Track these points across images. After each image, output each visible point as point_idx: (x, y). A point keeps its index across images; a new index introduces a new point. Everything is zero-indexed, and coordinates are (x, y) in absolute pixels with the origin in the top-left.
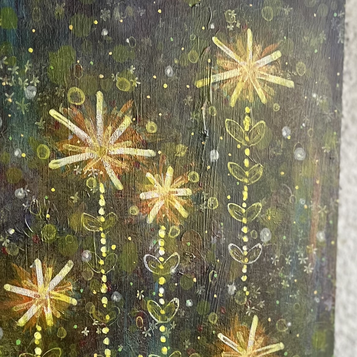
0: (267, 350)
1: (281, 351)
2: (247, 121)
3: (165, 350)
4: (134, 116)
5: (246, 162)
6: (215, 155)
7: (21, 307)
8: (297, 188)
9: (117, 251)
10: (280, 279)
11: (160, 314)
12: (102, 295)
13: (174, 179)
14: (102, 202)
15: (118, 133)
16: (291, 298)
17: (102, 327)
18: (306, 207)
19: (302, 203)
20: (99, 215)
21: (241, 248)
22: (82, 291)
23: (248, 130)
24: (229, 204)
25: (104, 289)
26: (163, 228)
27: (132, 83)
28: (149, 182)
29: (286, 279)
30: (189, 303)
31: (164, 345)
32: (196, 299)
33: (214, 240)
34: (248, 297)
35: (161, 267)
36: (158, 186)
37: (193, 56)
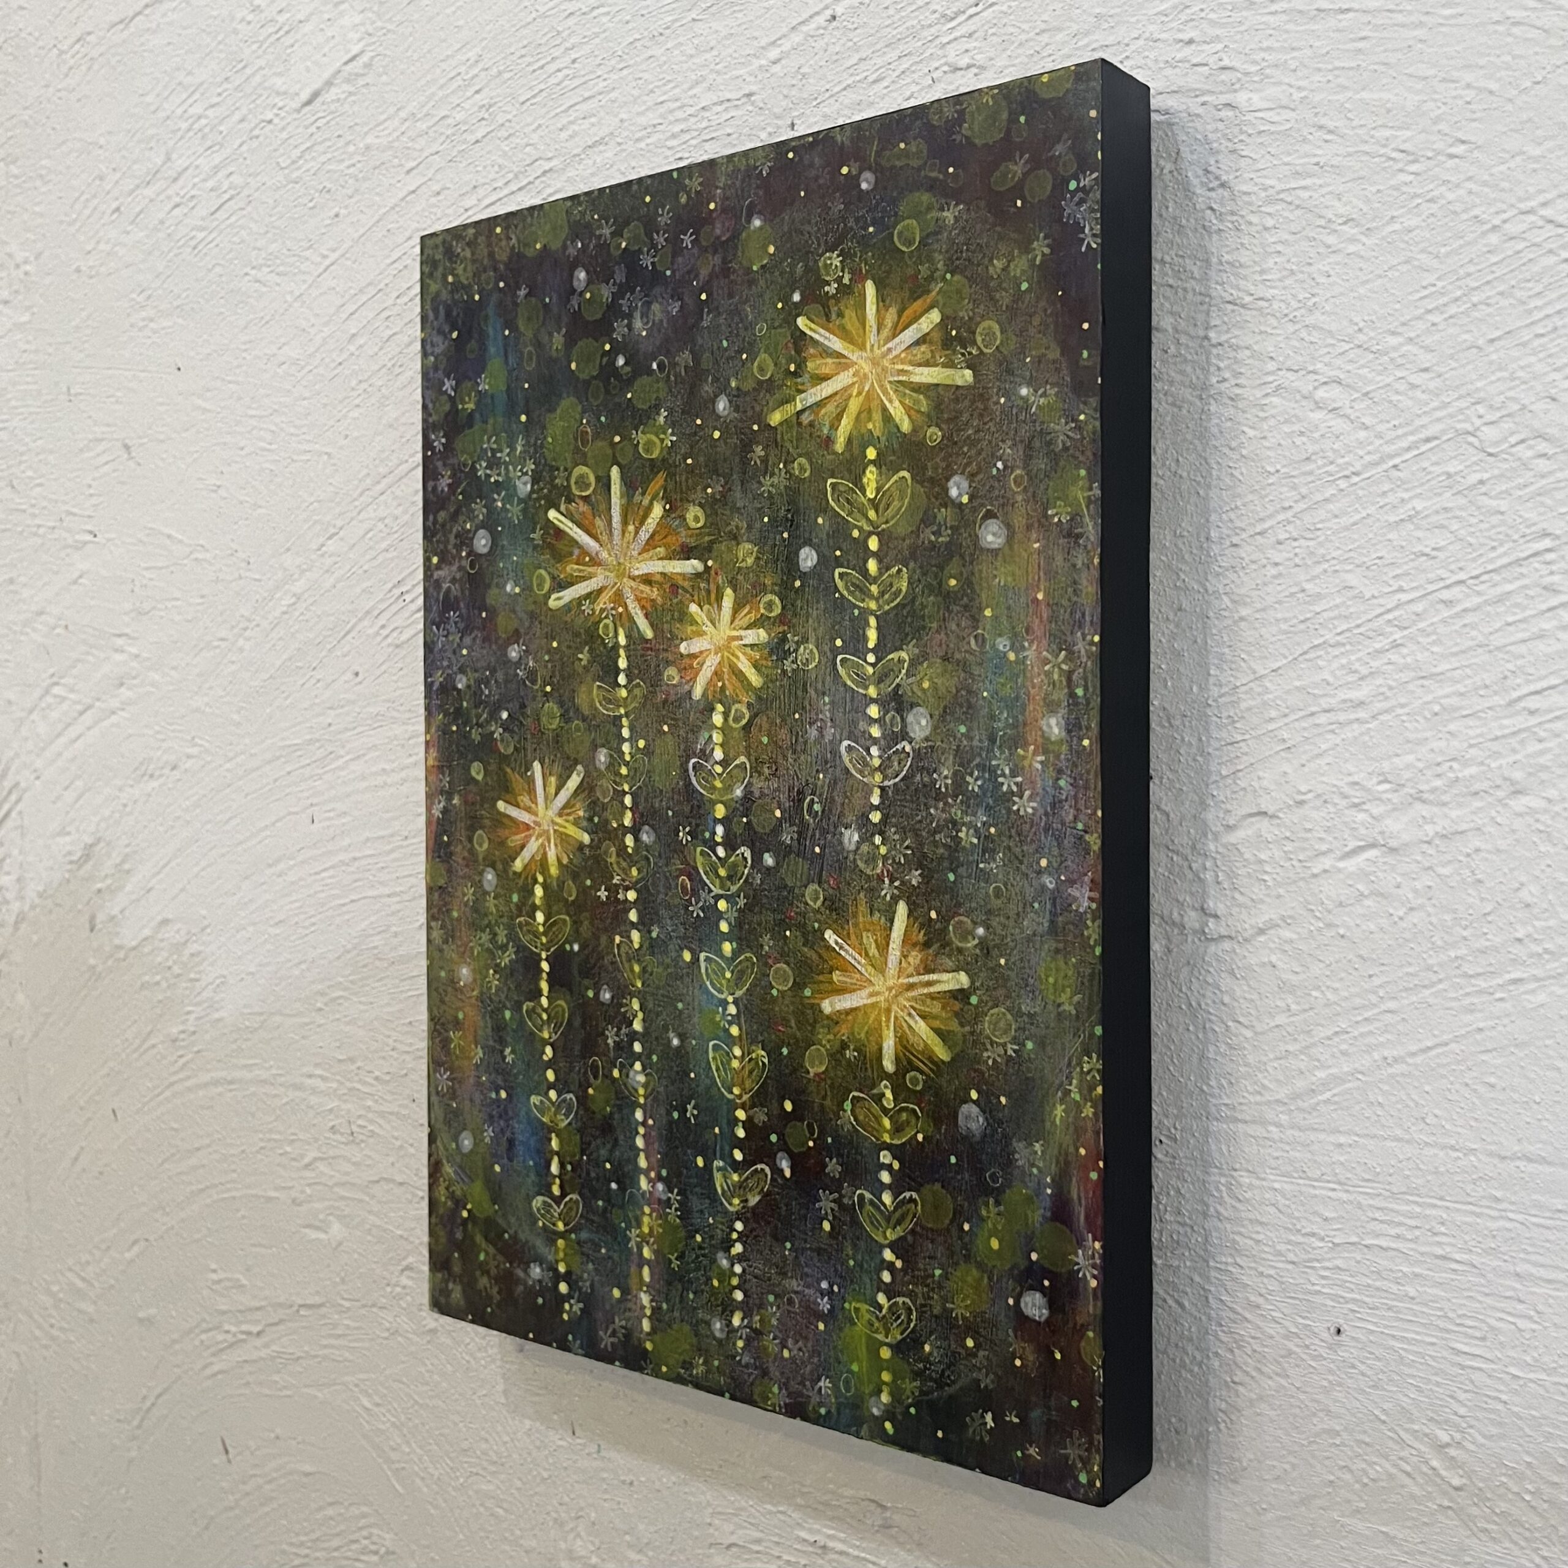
0: (929, 984)
1: (961, 990)
2: (871, 476)
3: (727, 948)
4: (667, 499)
5: (872, 566)
6: (808, 558)
7: (516, 840)
8: (988, 613)
9: (647, 751)
10: (955, 825)
11: (718, 876)
12: (626, 830)
13: (736, 611)
14: (623, 662)
15: (644, 535)
16: (982, 870)
17: (627, 889)
18: (1012, 656)
19: (1001, 648)
20: (619, 686)
21: (868, 751)
22: (596, 820)
23: (872, 496)
24: (839, 657)
25: (627, 821)
26: (720, 708)
27: (662, 441)
28: (694, 622)
29: (970, 825)
30: (769, 860)
31: (727, 937)
32: (783, 853)
33: (813, 733)
34: (885, 858)
35: (718, 784)
36: (708, 628)
37: (763, 366)
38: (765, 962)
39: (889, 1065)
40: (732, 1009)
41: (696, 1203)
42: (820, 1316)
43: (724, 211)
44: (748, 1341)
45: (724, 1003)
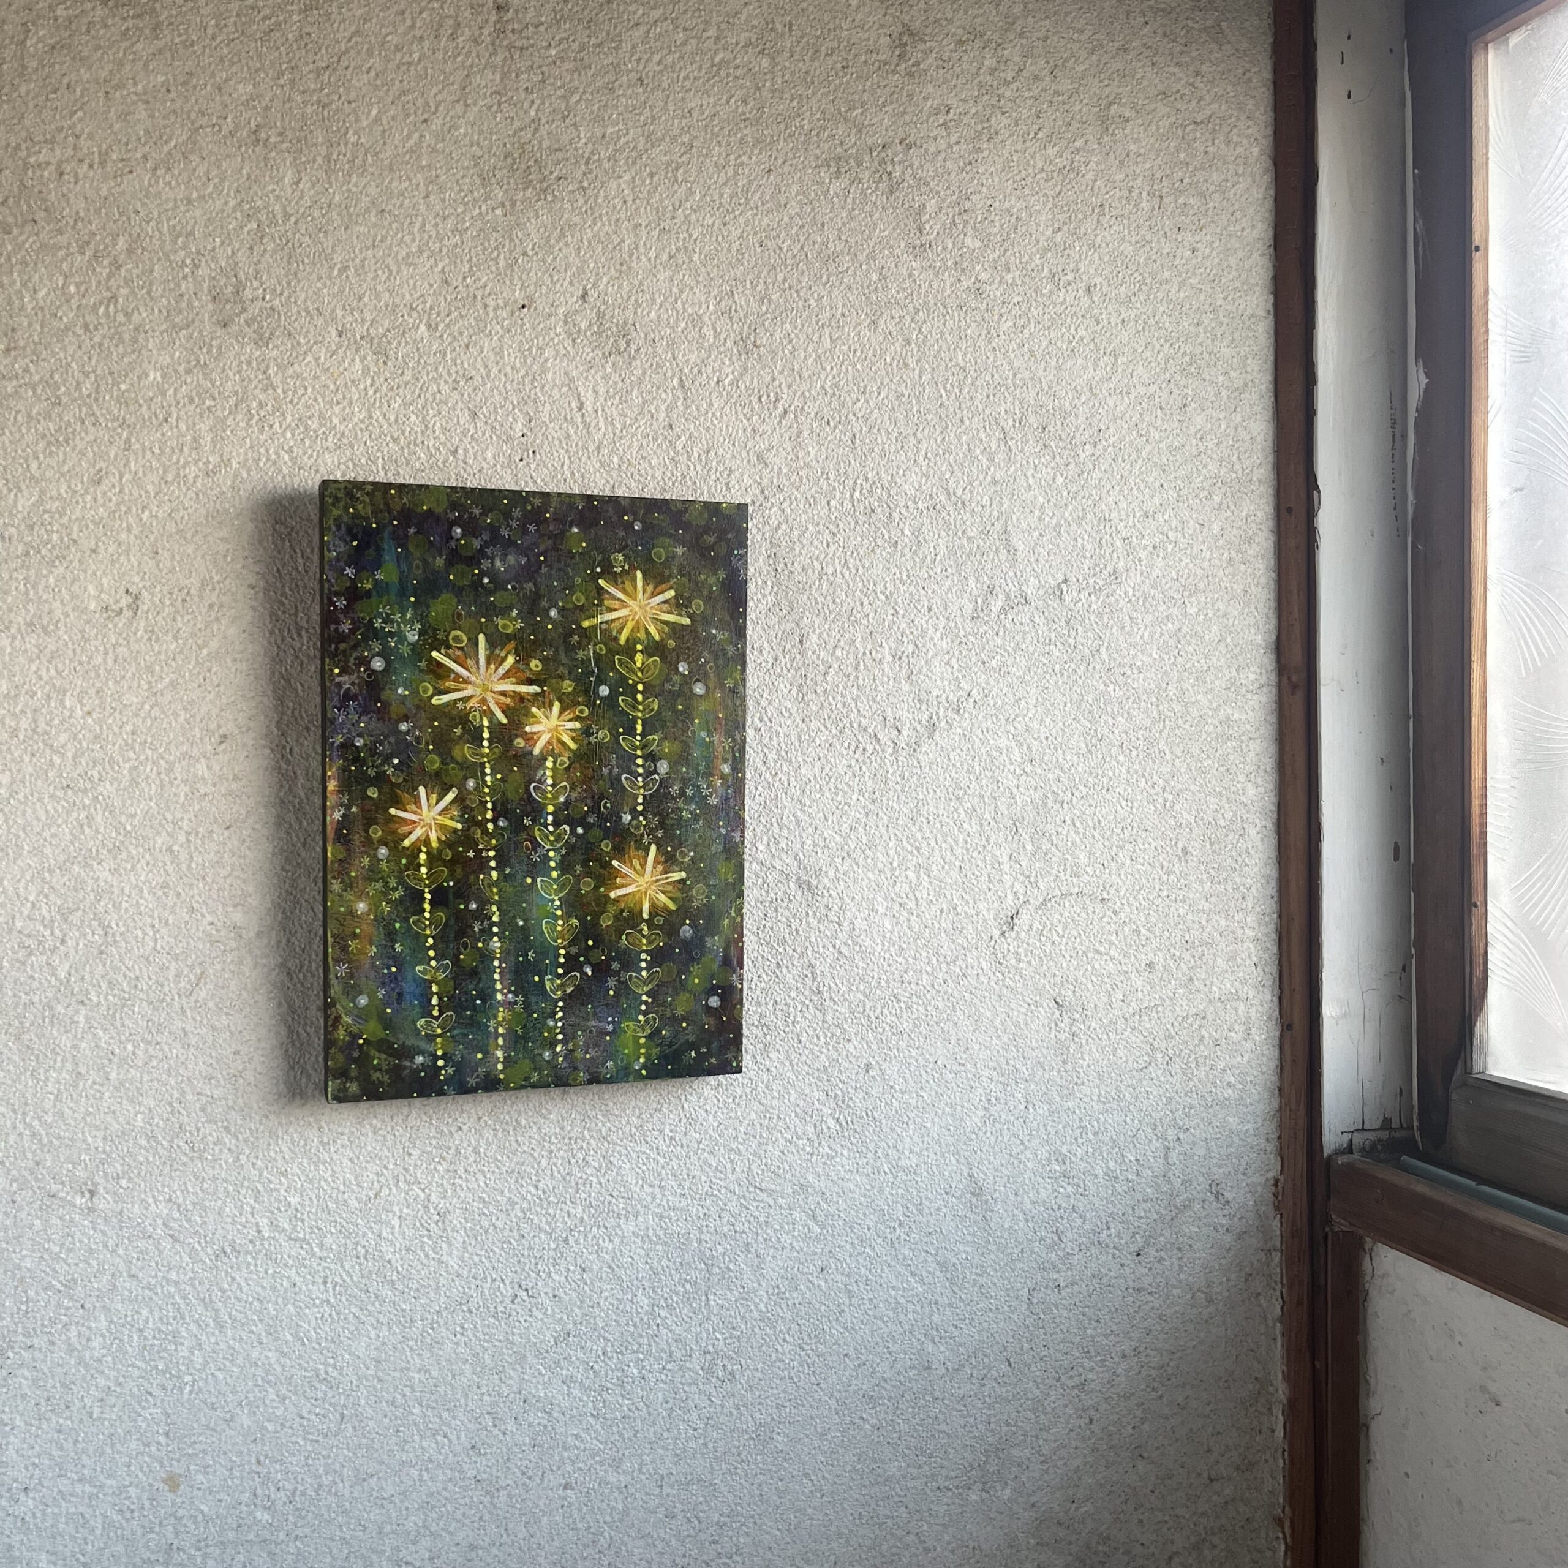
0: (667, 878)
1: (682, 879)
2: (639, 658)
3: (554, 874)
4: (517, 654)
5: (639, 697)
6: (604, 691)
7: (405, 829)
8: (697, 721)
9: (502, 780)
10: (680, 810)
11: (549, 840)
12: (488, 821)
13: (561, 713)
14: (486, 735)
15: (502, 671)
16: (692, 828)
17: (488, 850)
18: (707, 739)
19: (702, 736)
20: (483, 747)
21: (636, 779)
22: (466, 816)
23: (639, 666)
24: (621, 737)
25: (489, 815)
26: (550, 759)
27: (515, 625)
28: (534, 716)
29: (687, 810)
30: (580, 831)
31: (554, 869)
32: (587, 827)
33: (605, 771)
34: (645, 826)
35: (549, 796)
36: (544, 720)
37: (579, 598)
38: (578, 878)
39: (645, 916)
40: (557, 903)
41: (533, 999)
42: (609, 1034)
43: (555, 519)
44: (565, 1057)
45: (553, 901)
